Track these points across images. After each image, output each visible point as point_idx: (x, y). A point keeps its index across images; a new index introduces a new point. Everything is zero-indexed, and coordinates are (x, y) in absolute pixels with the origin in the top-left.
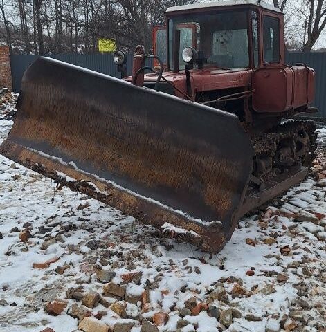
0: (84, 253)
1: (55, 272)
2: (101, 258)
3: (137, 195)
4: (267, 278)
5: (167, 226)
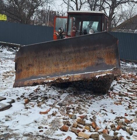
0: (58, 108)
1: (52, 115)
2: (66, 110)
3: (80, 74)
4: (133, 117)
5: (97, 76)
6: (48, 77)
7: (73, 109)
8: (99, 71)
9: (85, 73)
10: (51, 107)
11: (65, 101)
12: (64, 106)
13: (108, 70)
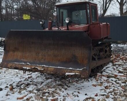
0: (35, 93)
1: (26, 100)
2: (42, 94)
3: (54, 67)
4: (102, 97)
5: (67, 74)
6: (28, 63)
7: (49, 93)
8: (70, 68)
9: (59, 67)
10: (29, 93)
11: (44, 87)
12: (41, 90)
13: (78, 69)
